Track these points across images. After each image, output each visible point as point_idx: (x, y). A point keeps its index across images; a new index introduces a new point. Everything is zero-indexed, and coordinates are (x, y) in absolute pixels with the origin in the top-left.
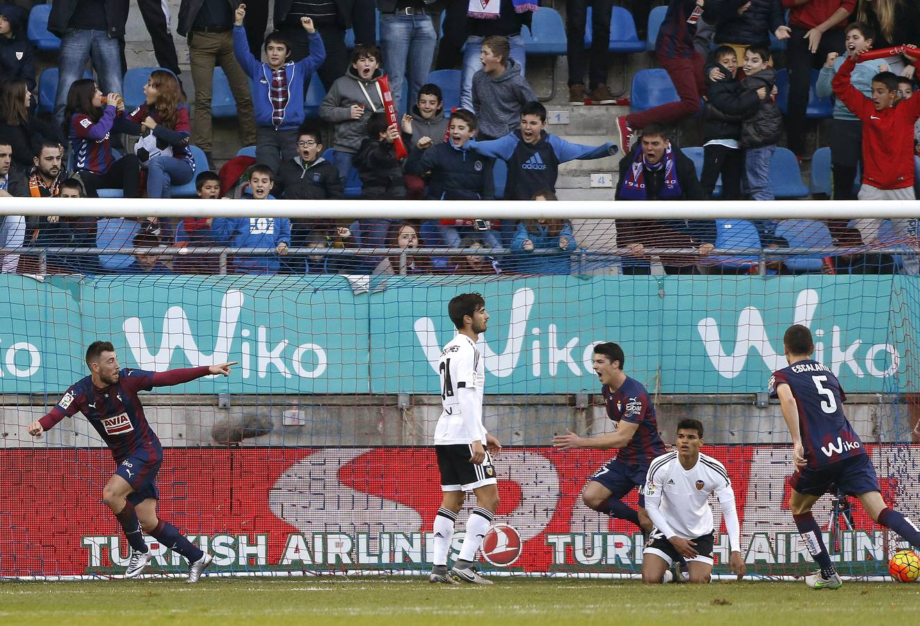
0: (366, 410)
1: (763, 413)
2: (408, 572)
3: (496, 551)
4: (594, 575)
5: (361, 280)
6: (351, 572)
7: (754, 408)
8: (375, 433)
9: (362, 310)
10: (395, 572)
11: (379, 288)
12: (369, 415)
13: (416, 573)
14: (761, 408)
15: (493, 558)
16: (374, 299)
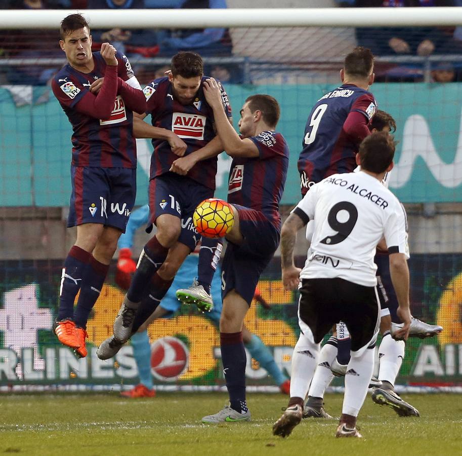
0: (29, 223)
1: (430, 223)
2: (74, 388)
3: (162, 365)
4: (262, 389)
5: (24, 92)
6: (17, 388)
7: (421, 218)
8: (39, 246)
9: (25, 122)
10: (61, 388)
11: (43, 99)
12: (34, 228)
13: (82, 388)
14: (428, 217)
15: (161, 372)
16: (38, 111)
